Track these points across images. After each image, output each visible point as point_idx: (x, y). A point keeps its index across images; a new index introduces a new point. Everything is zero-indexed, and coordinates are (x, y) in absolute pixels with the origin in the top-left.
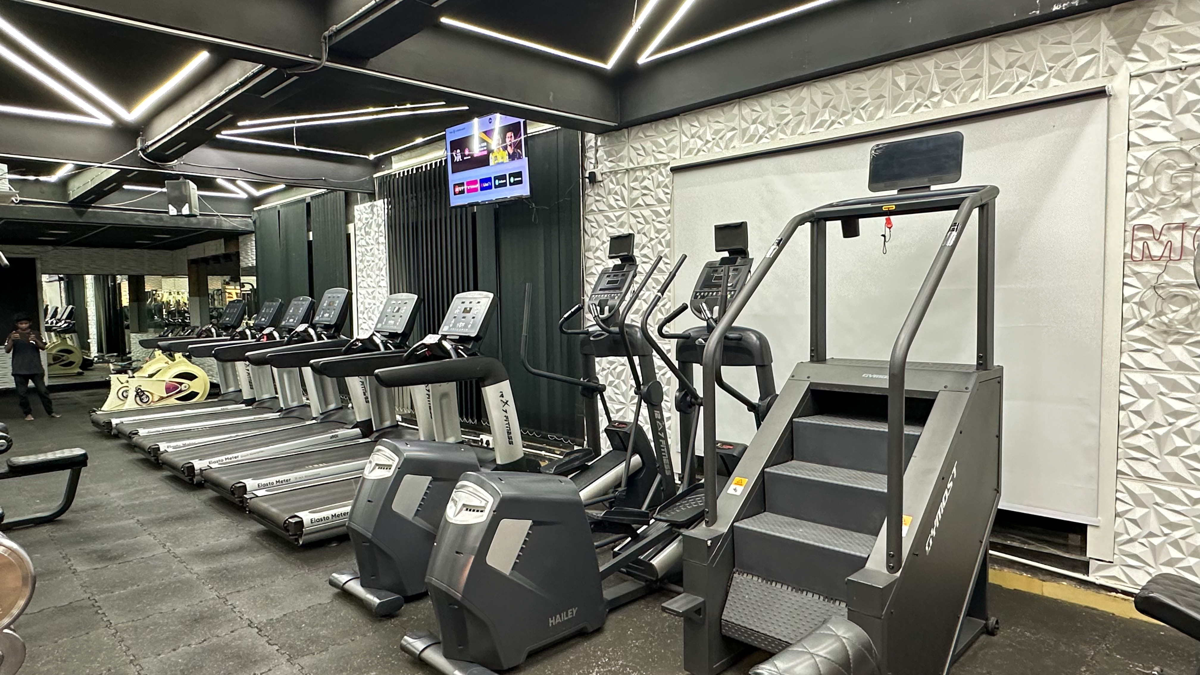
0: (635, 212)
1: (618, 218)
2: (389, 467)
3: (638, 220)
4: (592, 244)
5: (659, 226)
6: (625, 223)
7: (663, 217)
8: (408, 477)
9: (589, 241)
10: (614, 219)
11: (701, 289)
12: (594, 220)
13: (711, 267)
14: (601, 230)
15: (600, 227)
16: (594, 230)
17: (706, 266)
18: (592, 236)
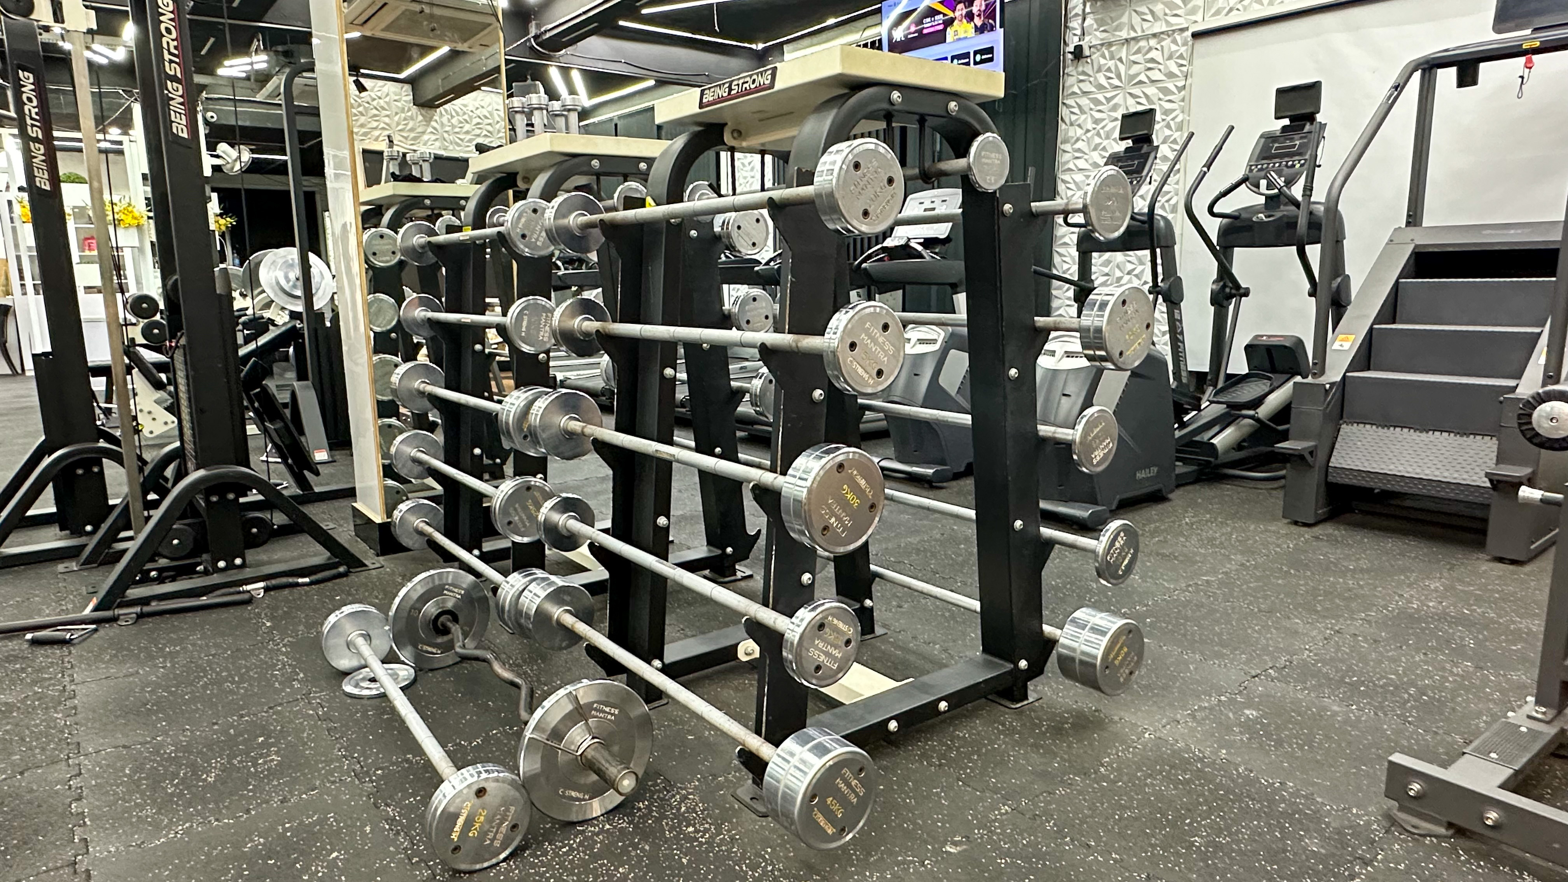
0: (1136, 91)
1: (1109, 100)
2: (934, 341)
3: (1138, 100)
4: (1071, 133)
5: (1168, 106)
6: (1120, 106)
7: (1174, 93)
8: (952, 351)
9: (1067, 131)
10: (1104, 101)
11: (1257, 160)
12: (1074, 104)
13: (1269, 138)
14: (1084, 117)
15: (1083, 112)
16: (1074, 118)
17: (1262, 136)
18: (1072, 124)
